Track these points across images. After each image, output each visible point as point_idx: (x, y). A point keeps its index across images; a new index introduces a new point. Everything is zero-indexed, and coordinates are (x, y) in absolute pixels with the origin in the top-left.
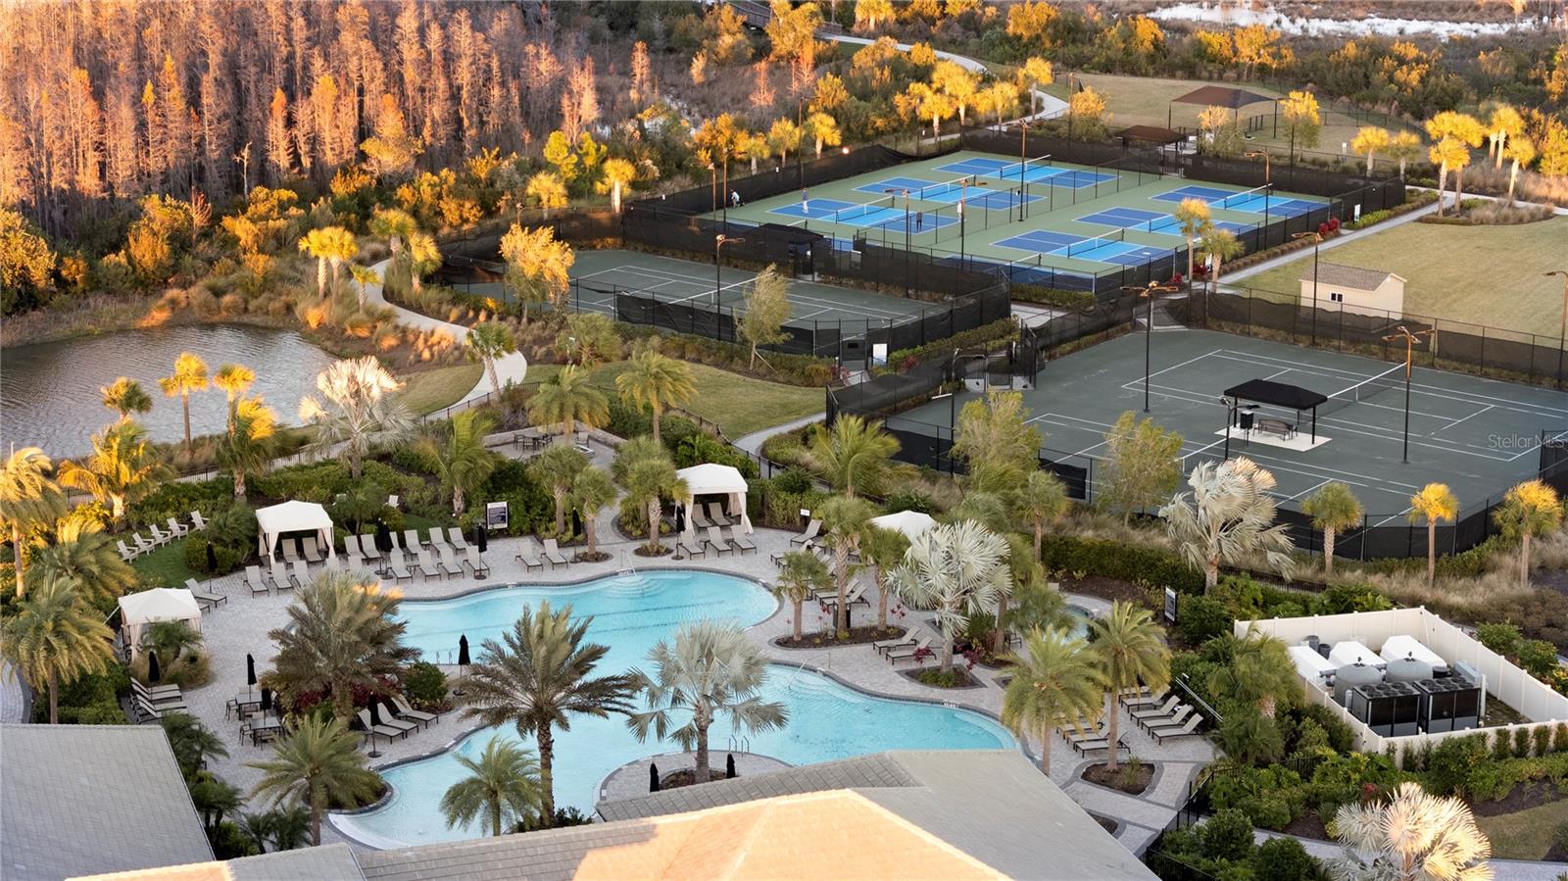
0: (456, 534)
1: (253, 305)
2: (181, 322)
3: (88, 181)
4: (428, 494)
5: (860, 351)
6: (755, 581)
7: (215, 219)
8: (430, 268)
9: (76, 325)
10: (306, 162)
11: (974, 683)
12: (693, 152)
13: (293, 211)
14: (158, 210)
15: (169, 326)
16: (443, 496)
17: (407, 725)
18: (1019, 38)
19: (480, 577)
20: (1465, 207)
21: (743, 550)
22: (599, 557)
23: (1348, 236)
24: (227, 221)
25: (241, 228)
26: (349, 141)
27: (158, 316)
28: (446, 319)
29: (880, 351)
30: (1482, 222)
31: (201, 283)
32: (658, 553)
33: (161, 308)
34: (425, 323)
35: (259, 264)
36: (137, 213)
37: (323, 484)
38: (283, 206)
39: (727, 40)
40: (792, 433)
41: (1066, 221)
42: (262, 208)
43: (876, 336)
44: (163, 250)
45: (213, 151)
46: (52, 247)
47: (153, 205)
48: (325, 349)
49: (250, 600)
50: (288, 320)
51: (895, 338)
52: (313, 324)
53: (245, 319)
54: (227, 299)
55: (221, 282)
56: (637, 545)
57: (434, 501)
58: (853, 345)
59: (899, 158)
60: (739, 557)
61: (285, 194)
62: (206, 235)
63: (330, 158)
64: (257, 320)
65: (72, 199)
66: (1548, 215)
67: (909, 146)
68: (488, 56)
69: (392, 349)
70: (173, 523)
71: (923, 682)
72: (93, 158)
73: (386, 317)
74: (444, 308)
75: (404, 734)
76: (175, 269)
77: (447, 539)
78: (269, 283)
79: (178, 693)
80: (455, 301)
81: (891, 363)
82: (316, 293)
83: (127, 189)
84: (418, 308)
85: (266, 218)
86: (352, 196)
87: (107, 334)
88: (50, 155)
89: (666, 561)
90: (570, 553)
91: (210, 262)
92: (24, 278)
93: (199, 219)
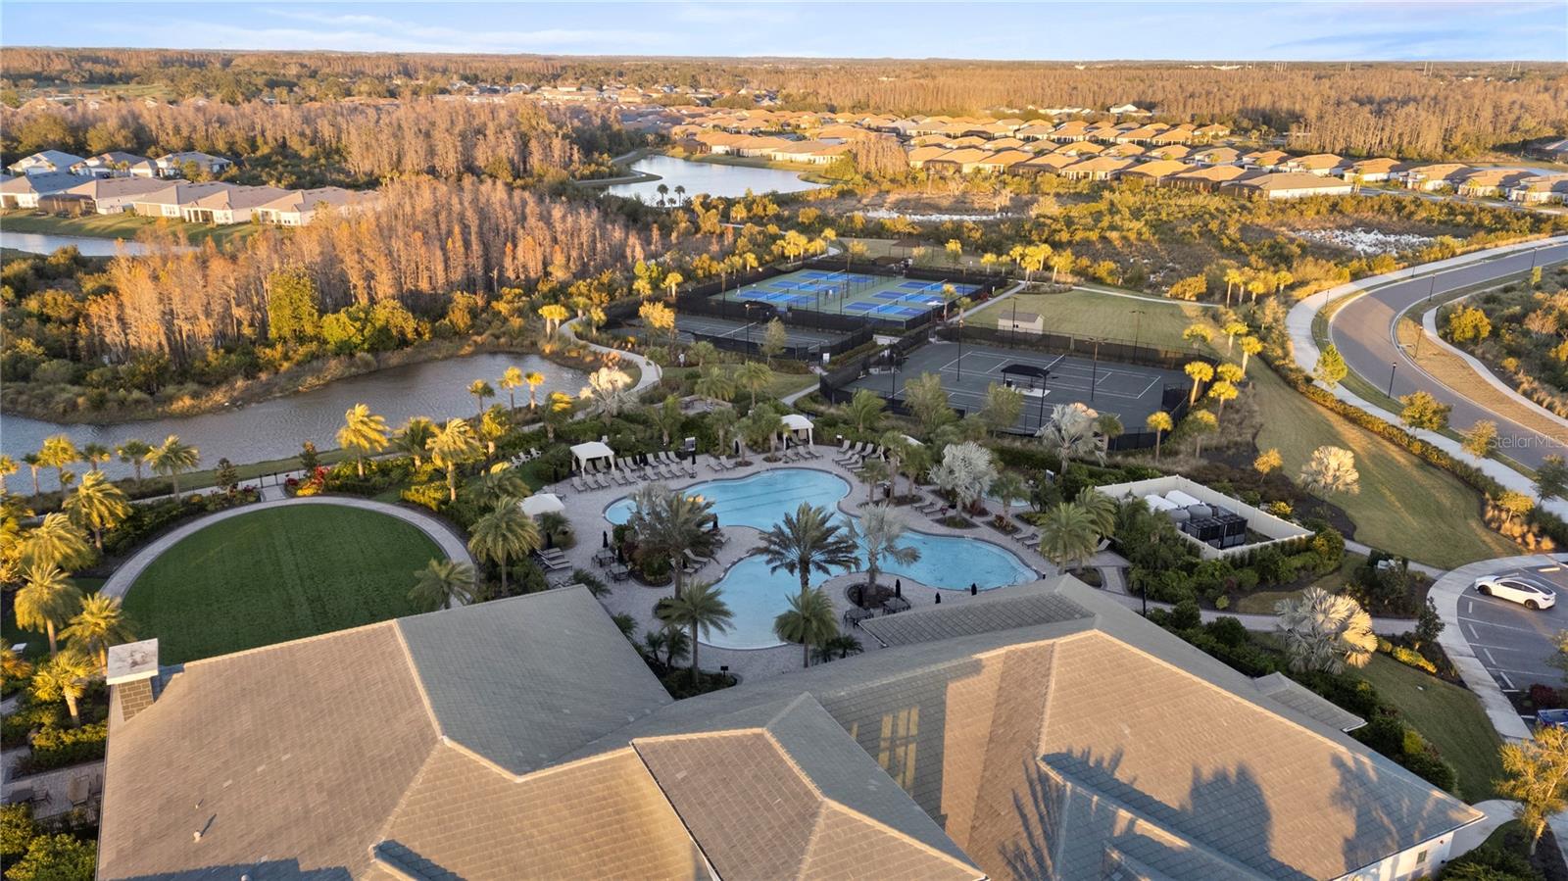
0: (672, 454)
1: (515, 343)
2: (479, 350)
3: (424, 286)
4: (648, 434)
5: (816, 357)
6: (831, 473)
7: (488, 303)
8: (601, 324)
9: (430, 354)
10: (522, 277)
11: (974, 526)
12: (694, 271)
13: (524, 298)
14: (461, 299)
15: (472, 354)
16: (656, 435)
17: (697, 566)
18: (803, 223)
19: (692, 477)
20: (1034, 287)
21: (817, 457)
22: (748, 464)
23: (992, 301)
24: (494, 304)
25: (502, 307)
26: (540, 266)
27: (467, 349)
28: (612, 347)
29: (826, 356)
30: (1045, 293)
31: (488, 332)
32: (776, 461)
33: (469, 345)
34: (605, 350)
35: (516, 322)
36: (450, 301)
37: (592, 431)
38: (520, 296)
39: (683, 225)
40: (805, 396)
41: (868, 296)
42: (509, 297)
43: (823, 350)
44: (467, 319)
45: (480, 272)
46: (415, 318)
47: (457, 295)
48: (557, 363)
49: (578, 496)
50: (533, 348)
51: (833, 351)
52: (547, 351)
53: (512, 349)
54: (502, 340)
55: (497, 332)
56: (763, 456)
57: (651, 438)
58: (813, 354)
59: (780, 273)
60: (815, 460)
61: (517, 291)
62: (483, 310)
63: (532, 275)
64: (518, 350)
65: (416, 294)
66: (1070, 290)
67: (782, 267)
68: (594, 229)
69: (591, 362)
70: (521, 454)
71: (948, 525)
72: (426, 274)
73: (584, 347)
74: (611, 342)
75: (696, 571)
76: (472, 326)
77: (668, 458)
78: (522, 331)
79: (561, 553)
80: (616, 338)
81: (831, 362)
82: (546, 336)
83: (443, 289)
84: (597, 343)
85: (512, 302)
86: (550, 291)
87: (445, 358)
88: (405, 273)
89: (780, 464)
90: (733, 461)
91: (489, 323)
92: (402, 333)
93: (480, 303)
